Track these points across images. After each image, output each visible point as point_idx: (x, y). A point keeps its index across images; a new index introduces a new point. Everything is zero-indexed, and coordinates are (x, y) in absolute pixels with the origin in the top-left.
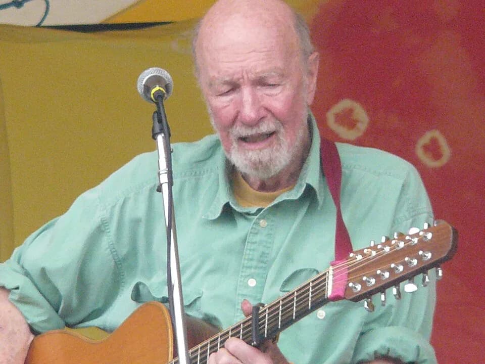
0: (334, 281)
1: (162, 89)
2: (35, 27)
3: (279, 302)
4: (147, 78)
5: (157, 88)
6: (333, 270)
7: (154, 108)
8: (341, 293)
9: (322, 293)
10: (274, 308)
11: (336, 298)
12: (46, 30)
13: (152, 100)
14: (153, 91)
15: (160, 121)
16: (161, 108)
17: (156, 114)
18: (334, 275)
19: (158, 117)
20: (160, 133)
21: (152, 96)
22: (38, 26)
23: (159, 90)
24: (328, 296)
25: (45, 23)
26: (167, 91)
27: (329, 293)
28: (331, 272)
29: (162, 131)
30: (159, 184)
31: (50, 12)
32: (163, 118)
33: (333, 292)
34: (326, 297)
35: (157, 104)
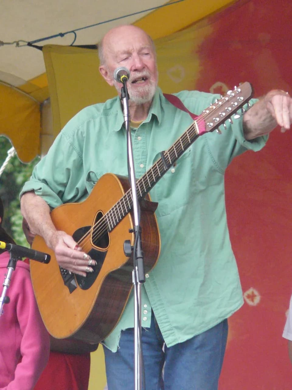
0: (198, 126)
1: (126, 76)
2: (69, 46)
3: (173, 146)
4: (118, 71)
5: (124, 76)
6: (197, 122)
7: (122, 85)
8: (204, 130)
9: (195, 134)
10: (171, 150)
11: (202, 133)
12: (74, 48)
13: (122, 82)
14: (122, 77)
15: (125, 92)
16: (126, 86)
17: (123, 89)
18: (197, 124)
19: (124, 90)
20: (125, 97)
21: (121, 80)
22: (71, 46)
23: (125, 77)
24: (198, 133)
25: (74, 44)
26: (128, 78)
27: (198, 131)
28: (196, 123)
29: (125, 96)
30: (124, 122)
31: (77, 39)
32: (126, 91)
33: (200, 130)
34: (197, 134)
35: (124, 84)
